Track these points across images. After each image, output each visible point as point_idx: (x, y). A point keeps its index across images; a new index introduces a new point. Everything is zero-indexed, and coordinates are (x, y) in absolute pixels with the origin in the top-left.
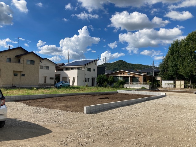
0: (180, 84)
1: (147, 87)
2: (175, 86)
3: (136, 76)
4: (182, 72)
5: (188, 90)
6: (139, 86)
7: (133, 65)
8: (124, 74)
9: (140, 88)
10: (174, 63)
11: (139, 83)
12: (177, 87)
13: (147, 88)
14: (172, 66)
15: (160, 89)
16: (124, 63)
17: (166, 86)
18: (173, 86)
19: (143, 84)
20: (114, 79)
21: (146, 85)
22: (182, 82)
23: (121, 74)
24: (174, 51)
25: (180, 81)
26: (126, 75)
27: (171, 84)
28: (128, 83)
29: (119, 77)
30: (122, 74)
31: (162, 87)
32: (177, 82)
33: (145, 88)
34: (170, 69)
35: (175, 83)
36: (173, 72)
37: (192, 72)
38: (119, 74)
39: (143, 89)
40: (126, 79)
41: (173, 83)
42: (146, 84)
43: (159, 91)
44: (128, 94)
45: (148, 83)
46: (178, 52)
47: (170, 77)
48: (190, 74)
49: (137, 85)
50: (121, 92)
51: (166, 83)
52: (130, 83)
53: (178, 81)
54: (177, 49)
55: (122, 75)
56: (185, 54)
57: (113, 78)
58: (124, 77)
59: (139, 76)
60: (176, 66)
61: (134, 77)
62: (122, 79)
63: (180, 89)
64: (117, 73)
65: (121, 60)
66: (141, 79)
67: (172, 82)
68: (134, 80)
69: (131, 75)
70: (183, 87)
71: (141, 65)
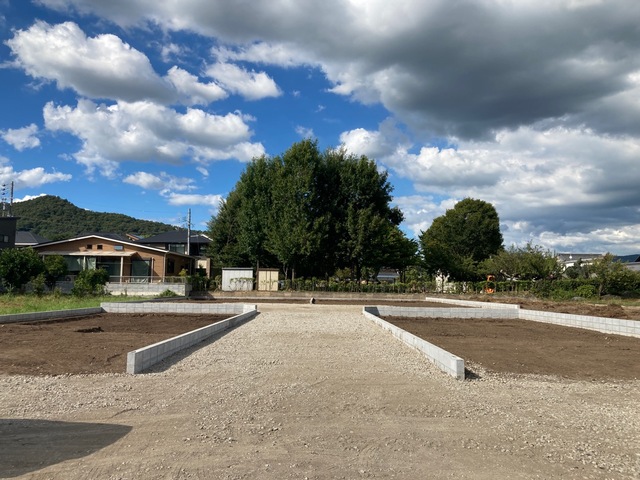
0: (269, 278)
1: (180, 290)
2: (255, 287)
3: (143, 255)
4: (274, 247)
5: (288, 295)
6: (155, 289)
7: (97, 215)
8: (100, 247)
9: (158, 294)
10: (254, 219)
11: (154, 279)
12: (261, 287)
13: (179, 294)
14: (247, 229)
15: (216, 295)
16: (63, 206)
17: (233, 287)
18: (251, 285)
19: (168, 281)
20: (65, 267)
21: (176, 286)
22: (275, 275)
23: (90, 247)
24: (254, 185)
25: (268, 273)
26: (107, 252)
27: (248, 279)
28: (117, 280)
29: (82, 257)
30: (95, 247)
31: (220, 290)
32: (263, 275)
33: (175, 295)
34: (243, 237)
35: (255, 276)
36: (250, 245)
37: (298, 246)
38: (84, 248)
39: (169, 297)
40: (108, 267)
41: (251, 276)
42: (176, 281)
43: (213, 300)
44: (145, 315)
45: (181, 277)
46: (264, 190)
47: (240, 259)
48: (293, 252)
49: (146, 286)
50: (115, 310)
51: (232, 278)
52: (124, 281)
53: (264, 273)
54: (263, 182)
55: (95, 252)
56: (282, 197)
57: (61, 262)
58: (101, 260)
59: (153, 256)
60: (259, 228)
61: (135, 258)
62: (93, 265)
63: (268, 294)
64: (76, 245)
65: (54, 198)
66: (159, 265)
67: (248, 274)
68: (137, 268)
69: (129, 253)
70: (275, 287)
71: (125, 217)
